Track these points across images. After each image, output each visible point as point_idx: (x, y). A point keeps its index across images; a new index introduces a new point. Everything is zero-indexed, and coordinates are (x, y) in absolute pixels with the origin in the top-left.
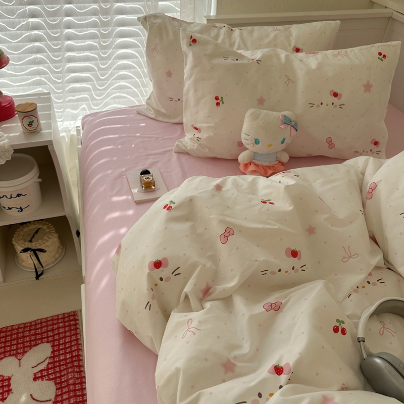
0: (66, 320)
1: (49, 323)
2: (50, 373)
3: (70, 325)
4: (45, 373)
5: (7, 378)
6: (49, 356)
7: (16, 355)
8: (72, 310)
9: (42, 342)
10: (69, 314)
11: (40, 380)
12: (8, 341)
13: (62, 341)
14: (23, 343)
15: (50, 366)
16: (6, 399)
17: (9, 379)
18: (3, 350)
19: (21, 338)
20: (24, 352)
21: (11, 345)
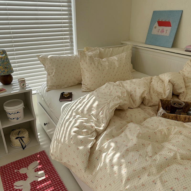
0: (41, 153)
1: (34, 156)
3: (43, 155)
4: (38, 169)
6: (38, 164)
7: (25, 167)
9: (34, 161)
10: (41, 152)
11: (37, 172)
12: (20, 164)
13: (41, 160)
14: (27, 163)
16: (26, 179)
17: (25, 174)
18: (19, 166)
19: (25, 162)
20: (28, 166)
21: (22, 165)
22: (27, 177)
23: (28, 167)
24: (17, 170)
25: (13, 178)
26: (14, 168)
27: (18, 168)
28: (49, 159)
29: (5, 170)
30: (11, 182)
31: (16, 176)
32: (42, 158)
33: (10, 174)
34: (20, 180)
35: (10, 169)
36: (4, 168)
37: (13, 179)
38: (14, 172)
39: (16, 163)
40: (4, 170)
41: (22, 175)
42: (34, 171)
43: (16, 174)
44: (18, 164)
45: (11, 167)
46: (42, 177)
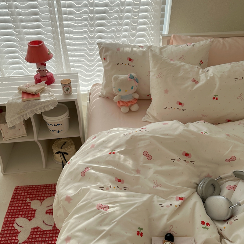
4: (52, 211)
7: (40, 200)
11: (49, 214)
12: (38, 192)
14: (45, 194)
16: (31, 220)
17: (35, 210)
18: (35, 196)
19: (44, 191)
20: (43, 199)
21: (39, 194)
22: (35, 216)
23: (43, 201)
24: (30, 200)
25: (20, 209)
26: (29, 195)
27: (32, 197)
29: (19, 193)
30: (15, 215)
31: (25, 209)
33: (20, 202)
34: (24, 217)
35: (24, 195)
36: (20, 191)
37: (19, 212)
38: (25, 202)
39: (34, 189)
41: (31, 211)
42: (45, 211)
43: (26, 205)
44: (35, 192)
45: (26, 193)
46: (49, 226)
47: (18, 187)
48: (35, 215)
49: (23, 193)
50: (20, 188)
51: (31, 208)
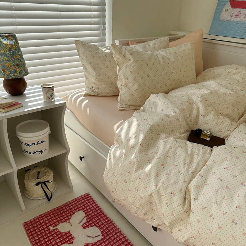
0: (84, 198)
1: (75, 202)
2: (91, 223)
3: (88, 200)
4: (88, 224)
5: (67, 232)
6: (85, 216)
7: (66, 221)
8: (85, 193)
9: (76, 211)
11: (87, 228)
12: (56, 216)
13: (88, 208)
14: (66, 214)
15: (88, 220)
16: (73, 242)
17: (69, 232)
18: (56, 221)
19: (63, 213)
20: (69, 219)
21: (59, 217)
22: (73, 237)
23: (69, 220)
24: (54, 227)
25: (50, 240)
26: (47, 223)
27: (54, 223)
28: (99, 206)
29: (34, 227)
31: (55, 237)
32: (89, 206)
33: (43, 234)
34: (62, 244)
35: (42, 226)
36: (32, 225)
37: (51, 243)
38: (50, 231)
39: (50, 216)
40: (32, 228)
41: (64, 235)
43: (54, 233)
44: (53, 217)
45: (43, 223)
46: (97, 237)
47: (27, 222)
48: (73, 235)
49: (39, 225)
50: (30, 223)
51: (63, 233)
